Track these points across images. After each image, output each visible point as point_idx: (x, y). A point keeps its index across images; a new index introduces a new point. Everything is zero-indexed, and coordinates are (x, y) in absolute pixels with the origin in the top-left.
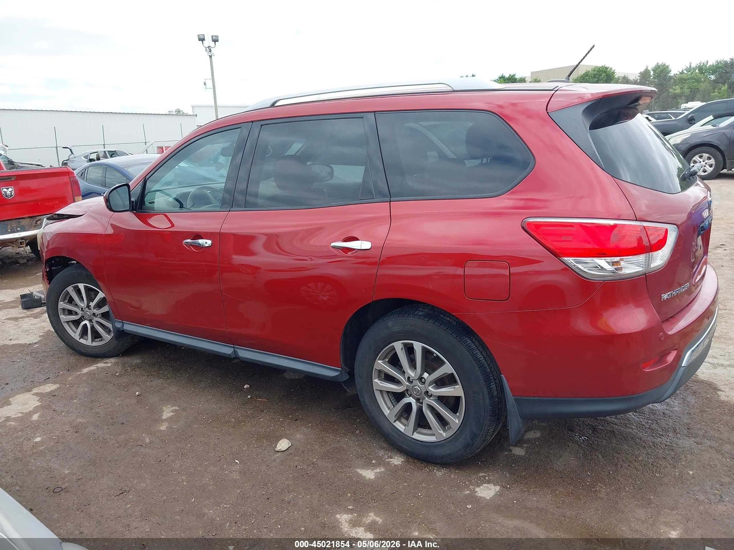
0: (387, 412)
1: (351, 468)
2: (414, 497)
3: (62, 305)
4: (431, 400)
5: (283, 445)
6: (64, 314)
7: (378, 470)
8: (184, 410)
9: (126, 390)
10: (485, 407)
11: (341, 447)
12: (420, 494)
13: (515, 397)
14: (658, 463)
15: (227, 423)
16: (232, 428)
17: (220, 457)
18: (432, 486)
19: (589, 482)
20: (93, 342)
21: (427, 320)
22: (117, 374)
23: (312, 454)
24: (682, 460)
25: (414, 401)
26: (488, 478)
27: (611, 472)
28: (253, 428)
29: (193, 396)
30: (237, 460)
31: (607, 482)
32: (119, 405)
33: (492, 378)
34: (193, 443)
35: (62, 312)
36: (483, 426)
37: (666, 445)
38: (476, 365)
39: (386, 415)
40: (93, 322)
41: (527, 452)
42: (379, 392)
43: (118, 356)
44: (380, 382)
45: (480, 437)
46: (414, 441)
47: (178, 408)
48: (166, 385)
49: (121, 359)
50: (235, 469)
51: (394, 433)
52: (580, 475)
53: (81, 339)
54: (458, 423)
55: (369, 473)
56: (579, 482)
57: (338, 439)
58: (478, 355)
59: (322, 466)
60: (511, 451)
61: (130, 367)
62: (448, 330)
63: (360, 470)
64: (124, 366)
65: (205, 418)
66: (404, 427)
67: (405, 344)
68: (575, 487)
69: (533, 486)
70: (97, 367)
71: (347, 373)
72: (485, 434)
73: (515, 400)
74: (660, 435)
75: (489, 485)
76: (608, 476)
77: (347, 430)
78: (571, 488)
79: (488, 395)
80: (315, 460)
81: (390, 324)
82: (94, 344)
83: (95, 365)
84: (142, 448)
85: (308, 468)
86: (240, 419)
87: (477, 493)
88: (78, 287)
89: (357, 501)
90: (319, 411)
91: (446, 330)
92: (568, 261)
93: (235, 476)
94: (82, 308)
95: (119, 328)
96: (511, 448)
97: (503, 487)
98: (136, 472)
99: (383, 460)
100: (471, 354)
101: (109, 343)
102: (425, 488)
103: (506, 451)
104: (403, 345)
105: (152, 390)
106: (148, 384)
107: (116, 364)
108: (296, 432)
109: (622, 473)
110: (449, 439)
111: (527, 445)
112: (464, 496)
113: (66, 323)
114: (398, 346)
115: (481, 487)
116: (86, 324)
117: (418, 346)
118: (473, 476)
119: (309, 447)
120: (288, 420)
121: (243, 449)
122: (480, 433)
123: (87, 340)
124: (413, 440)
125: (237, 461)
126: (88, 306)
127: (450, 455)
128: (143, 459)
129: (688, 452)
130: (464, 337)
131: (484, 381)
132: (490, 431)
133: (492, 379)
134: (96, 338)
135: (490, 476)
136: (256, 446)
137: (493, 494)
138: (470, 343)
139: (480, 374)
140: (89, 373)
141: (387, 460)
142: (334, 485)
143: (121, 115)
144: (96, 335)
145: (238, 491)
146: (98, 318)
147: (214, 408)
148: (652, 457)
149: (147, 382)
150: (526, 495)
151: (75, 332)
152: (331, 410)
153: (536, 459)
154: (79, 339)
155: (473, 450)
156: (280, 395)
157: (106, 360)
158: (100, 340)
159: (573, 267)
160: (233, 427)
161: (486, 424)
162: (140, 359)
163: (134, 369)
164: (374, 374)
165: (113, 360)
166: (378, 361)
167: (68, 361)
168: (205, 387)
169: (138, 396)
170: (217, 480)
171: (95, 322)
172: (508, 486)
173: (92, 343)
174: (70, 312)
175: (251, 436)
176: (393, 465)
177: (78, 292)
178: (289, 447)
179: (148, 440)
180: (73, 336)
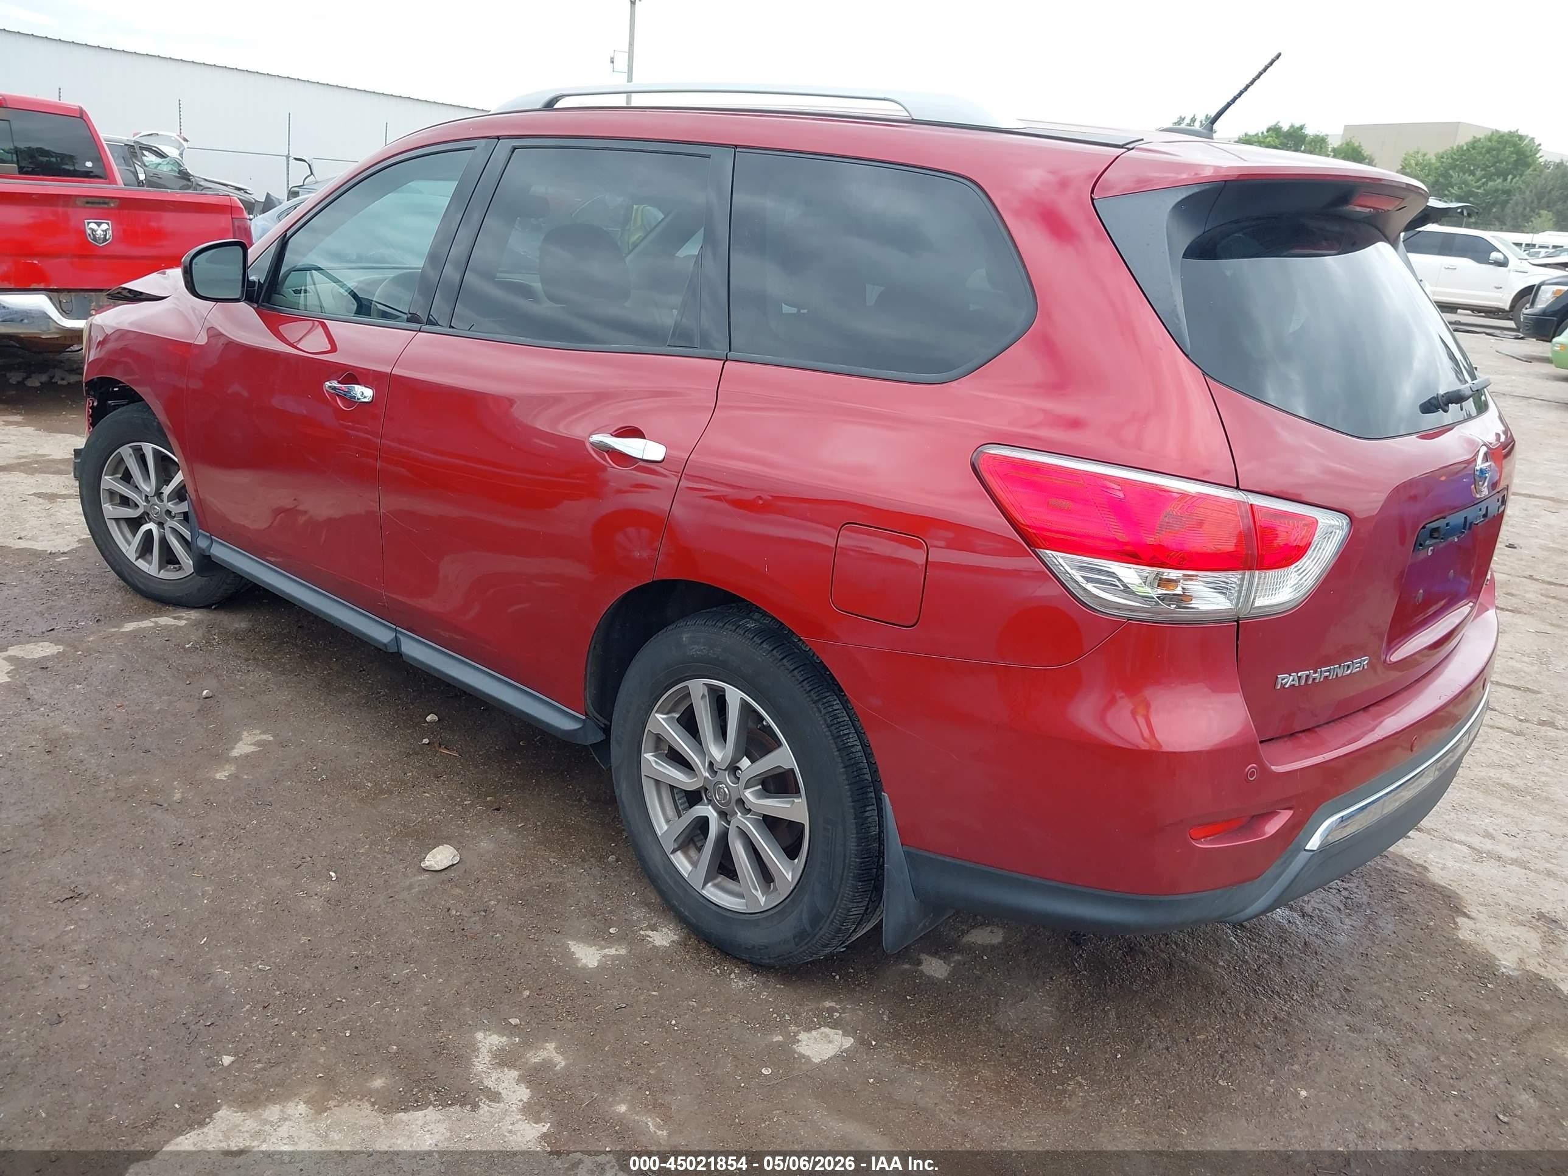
0: (661, 828)
1: (559, 936)
2: (661, 1026)
3: (108, 481)
4: (747, 819)
5: (439, 857)
6: (112, 501)
7: (612, 951)
8: (283, 745)
9: (188, 682)
10: (845, 856)
11: (560, 886)
12: (674, 1022)
13: (906, 848)
14: (1236, 1055)
15: (354, 788)
16: (359, 801)
17: (303, 858)
18: (708, 1010)
19: (1058, 1068)
20: (162, 571)
21: (760, 642)
22: (187, 646)
23: (495, 888)
24: (1296, 1059)
25: (715, 814)
26: (838, 1015)
27: (1119, 1056)
28: (401, 811)
29: (314, 719)
30: (334, 872)
31: (1099, 1075)
32: (159, 712)
33: (873, 795)
34: (264, 820)
35: (108, 497)
36: (837, 899)
37: (1275, 1018)
38: (839, 760)
39: (659, 833)
40: (164, 529)
41: (952, 974)
42: (652, 782)
43: (207, 607)
44: (656, 762)
45: (829, 921)
46: (705, 902)
47: (271, 738)
48: (273, 686)
49: (211, 615)
50: (321, 890)
51: (667, 878)
52: (1046, 1048)
53: (140, 560)
54: (790, 880)
55: (591, 953)
56: (1037, 1064)
57: (565, 866)
58: (849, 738)
59: (502, 920)
60: (920, 963)
61: (220, 633)
62: (796, 672)
63: (575, 942)
64: (209, 631)
65: (316, 770)
66: (690, 868)
67: (712, 687)
68: (1020, 1075)
69: (928, 1054)
70: (156, 622)
71: (601, 728)
72: (840, 916)
73: (907, 854)
74: (1273, 992)
75: (833, 1030)
76: (1107, 1062)
77: (592, 849)
78: (1012, 1075)
79: (854, 831)
80: (493, 903)
81: (685, 637)
82: (164, 575)
83: (153, 619)
84: (159, 811)
85: (470, 917)
86: (384, 786)
87: (800, 1044)
88: (142, 449)
89: (536, 1010)
90: (554, 799)
91: (793, 670)
92: (1053, 559)
93: (315, 905)
94: (147, 497)
95: (203, 550)
96: (923, 958)
97: (862, 1042)
98: (120, 858)
99: (632, 931)
100: (832, 735)
101: (191, 576)
102: (692, 1011)
103: (907, 962)
104: (706, 689)
105: (242, 690)
106: (238, 677)
107: (196, 624)
108: (484, 834)
109: (1143, 1063)
110: (771, 912)
111: (959, 958)
112: (766, 1045)
113: (113, 521)
114: (698, 688)
115: (814, 1032)
116: (150, 531)
117: (734, 696)
118: (810, 1004)
119: (496, 873)
120: (480, 806)
121: (357, 851)
122: (830, 913)
123: (150, 563)
124: (701, 900)
125: (333, 874)
126: (159, 494)
127: (766, 947)
128: (149, 834)
129: (1318, 1044)
130: (828, 694)
131: (850, 799)
132: (851, 913)
133: (872, 798)
134: (170, 562)
135: (847, 1011)
136: (387, 849)
137: (831, 1053)
138: (836, 710)
139: (846, 782)
140: (134, 635)
141: (642, 932)
142: (507, 966)
143: (427, 106)
144: (169, 558)
145: (304, 940)
146: (175, 521)
147: (345, 751)
148: (1230, 1040)
149: (238, 671)
150: (903, 1070)
151: (129, 544)
152: (580, 800)
153: (967, 992)
154: (136, 560)
155: (813, 948)
156: (492, 750)
157: (180, 612)
158: (175, 568)
159: (1062, 575)
160: (362, 800)
161: (843, 896)
162: (249, 621)
163: (226, 642)
164: (647, 742)
165: (194, 615)
166: (657, 715)
167: (107, 600)
168: (347, 703)
169: (206, 698)
170: (274, 907)
171: (169, 529)
172: (874, 1043)
173: (159, 571)
174: (125, 501)
175: (388, 827)
176: (650, 946)
177: (142, 460)
178: (453, 865)
179: (177, 796)
180: (124, 550)
